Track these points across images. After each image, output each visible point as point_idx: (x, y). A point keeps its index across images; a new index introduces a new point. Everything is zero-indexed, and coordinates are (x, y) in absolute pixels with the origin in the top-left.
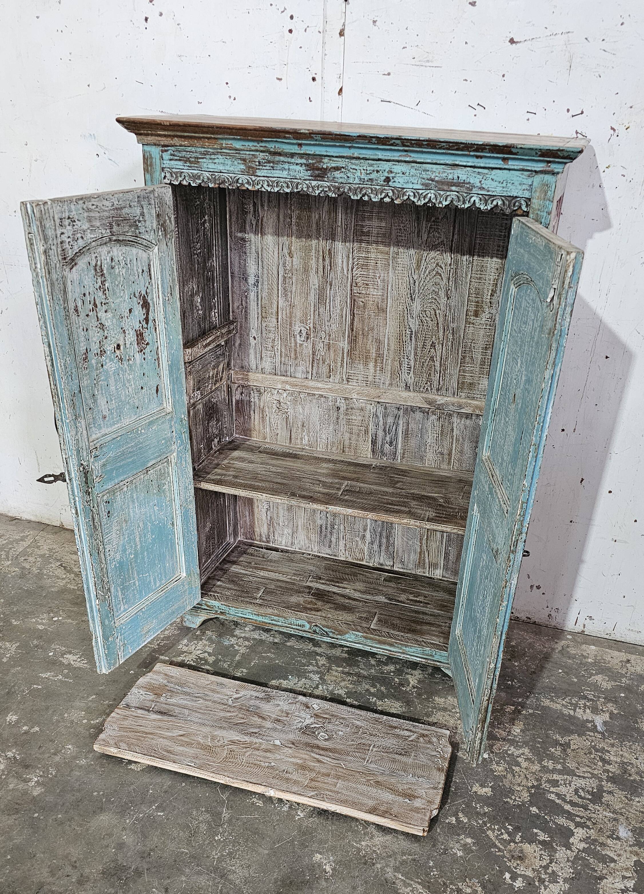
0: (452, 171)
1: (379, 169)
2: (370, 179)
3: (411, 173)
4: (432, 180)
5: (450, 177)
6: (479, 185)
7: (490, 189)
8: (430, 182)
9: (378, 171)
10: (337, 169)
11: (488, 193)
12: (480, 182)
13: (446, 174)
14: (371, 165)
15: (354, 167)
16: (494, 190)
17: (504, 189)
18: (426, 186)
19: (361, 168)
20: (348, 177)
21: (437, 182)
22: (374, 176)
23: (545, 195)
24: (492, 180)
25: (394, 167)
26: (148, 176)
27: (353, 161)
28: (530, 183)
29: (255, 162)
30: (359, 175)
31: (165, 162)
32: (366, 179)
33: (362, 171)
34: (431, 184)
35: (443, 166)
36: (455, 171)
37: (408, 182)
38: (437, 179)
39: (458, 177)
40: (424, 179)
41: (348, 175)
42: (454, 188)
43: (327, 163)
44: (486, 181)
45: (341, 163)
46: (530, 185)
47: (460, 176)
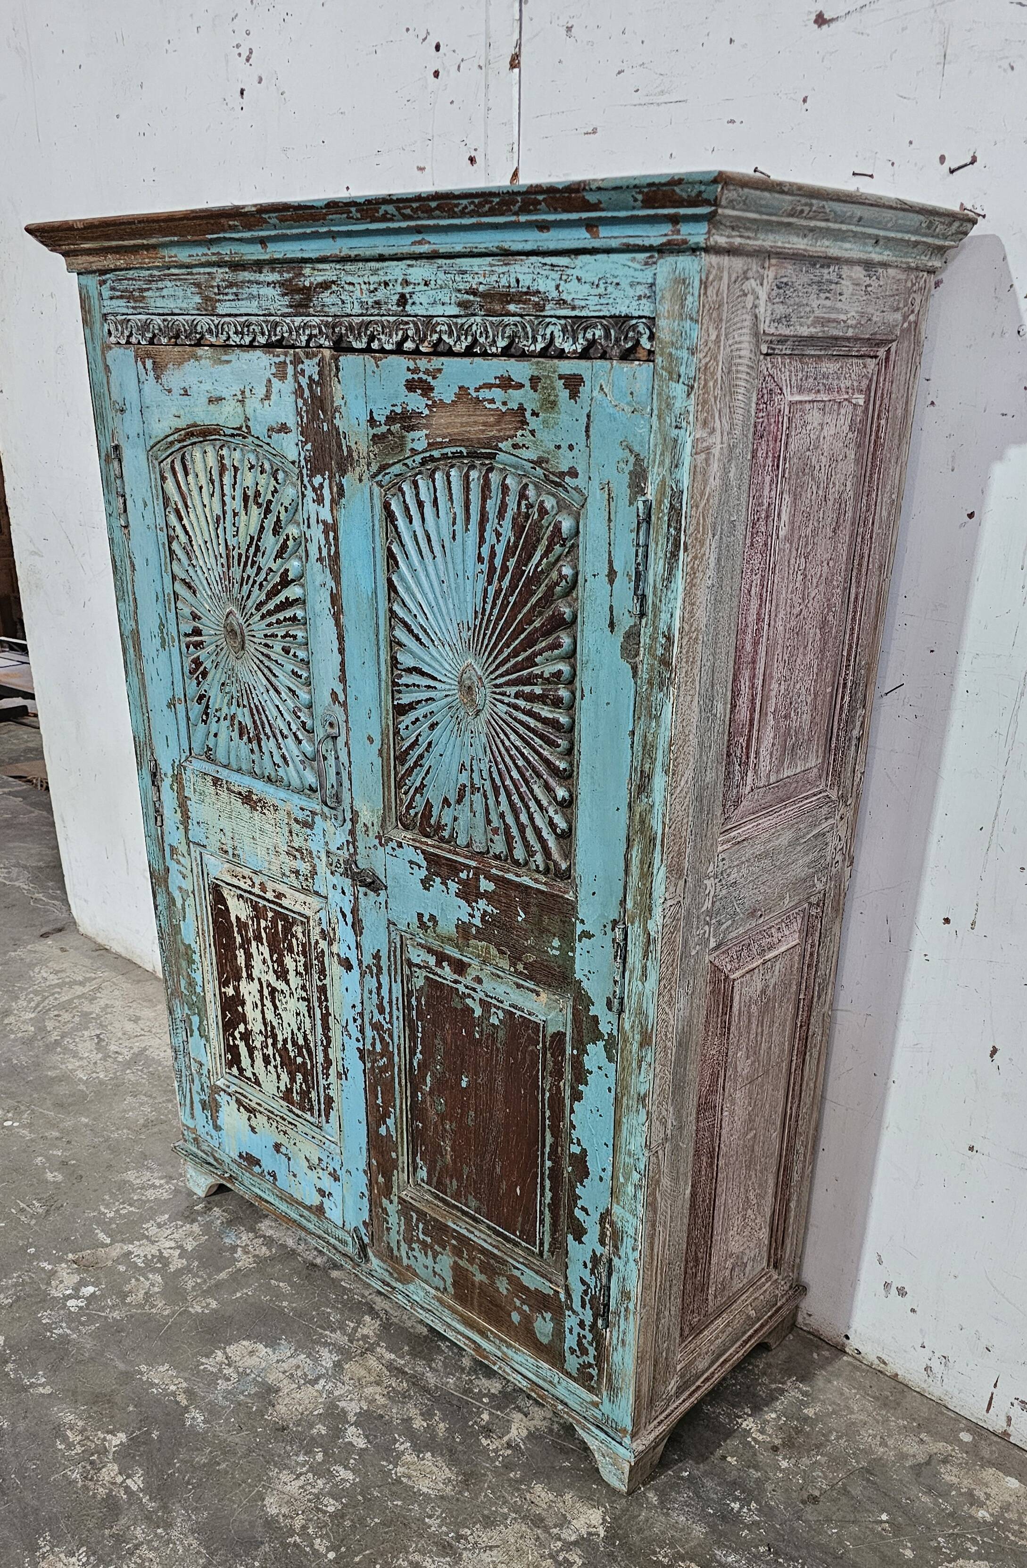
0: (505, 269)
1: (387, 279)
2: (377, 303)
3: (439, 282)
4: (474, 293)
5: (504, 282)
6: (555, 294)
7: (577, 303)
8: (471, 298)
9: (386, 284)
10: (325, 286)
11: (573, 313)
12: (557, 287)
13: (495, 278)
14: (375, 272)
15: (350, 279)
16: (583, 303)
17: (602, 301)
18: (466, 308)
19: (361, 280)
20: (343, 302)
21: (484, 295)
22: (380, 295)
23: (682, 306)
24: (579, 279)
25: (410, 270)
26: (88, 331)
27: (348, 267)
28: (650, 281)
29: (212, 287)
30: (359, 295)
31: (106, 303)
32: (370, 301)
33: (363, 286)
34: (472, 303)
35: (489, 259)
36: (511, 268)
37: (435, 303)
38: (481, 288)
39: (518, 281)
40: (459, 291)
41: (343, 297)
42: (512, 307)
43: (311, 277)
44: (568, 285)
45: (328, 273)
46: (652, 285)
47: (520, 277)
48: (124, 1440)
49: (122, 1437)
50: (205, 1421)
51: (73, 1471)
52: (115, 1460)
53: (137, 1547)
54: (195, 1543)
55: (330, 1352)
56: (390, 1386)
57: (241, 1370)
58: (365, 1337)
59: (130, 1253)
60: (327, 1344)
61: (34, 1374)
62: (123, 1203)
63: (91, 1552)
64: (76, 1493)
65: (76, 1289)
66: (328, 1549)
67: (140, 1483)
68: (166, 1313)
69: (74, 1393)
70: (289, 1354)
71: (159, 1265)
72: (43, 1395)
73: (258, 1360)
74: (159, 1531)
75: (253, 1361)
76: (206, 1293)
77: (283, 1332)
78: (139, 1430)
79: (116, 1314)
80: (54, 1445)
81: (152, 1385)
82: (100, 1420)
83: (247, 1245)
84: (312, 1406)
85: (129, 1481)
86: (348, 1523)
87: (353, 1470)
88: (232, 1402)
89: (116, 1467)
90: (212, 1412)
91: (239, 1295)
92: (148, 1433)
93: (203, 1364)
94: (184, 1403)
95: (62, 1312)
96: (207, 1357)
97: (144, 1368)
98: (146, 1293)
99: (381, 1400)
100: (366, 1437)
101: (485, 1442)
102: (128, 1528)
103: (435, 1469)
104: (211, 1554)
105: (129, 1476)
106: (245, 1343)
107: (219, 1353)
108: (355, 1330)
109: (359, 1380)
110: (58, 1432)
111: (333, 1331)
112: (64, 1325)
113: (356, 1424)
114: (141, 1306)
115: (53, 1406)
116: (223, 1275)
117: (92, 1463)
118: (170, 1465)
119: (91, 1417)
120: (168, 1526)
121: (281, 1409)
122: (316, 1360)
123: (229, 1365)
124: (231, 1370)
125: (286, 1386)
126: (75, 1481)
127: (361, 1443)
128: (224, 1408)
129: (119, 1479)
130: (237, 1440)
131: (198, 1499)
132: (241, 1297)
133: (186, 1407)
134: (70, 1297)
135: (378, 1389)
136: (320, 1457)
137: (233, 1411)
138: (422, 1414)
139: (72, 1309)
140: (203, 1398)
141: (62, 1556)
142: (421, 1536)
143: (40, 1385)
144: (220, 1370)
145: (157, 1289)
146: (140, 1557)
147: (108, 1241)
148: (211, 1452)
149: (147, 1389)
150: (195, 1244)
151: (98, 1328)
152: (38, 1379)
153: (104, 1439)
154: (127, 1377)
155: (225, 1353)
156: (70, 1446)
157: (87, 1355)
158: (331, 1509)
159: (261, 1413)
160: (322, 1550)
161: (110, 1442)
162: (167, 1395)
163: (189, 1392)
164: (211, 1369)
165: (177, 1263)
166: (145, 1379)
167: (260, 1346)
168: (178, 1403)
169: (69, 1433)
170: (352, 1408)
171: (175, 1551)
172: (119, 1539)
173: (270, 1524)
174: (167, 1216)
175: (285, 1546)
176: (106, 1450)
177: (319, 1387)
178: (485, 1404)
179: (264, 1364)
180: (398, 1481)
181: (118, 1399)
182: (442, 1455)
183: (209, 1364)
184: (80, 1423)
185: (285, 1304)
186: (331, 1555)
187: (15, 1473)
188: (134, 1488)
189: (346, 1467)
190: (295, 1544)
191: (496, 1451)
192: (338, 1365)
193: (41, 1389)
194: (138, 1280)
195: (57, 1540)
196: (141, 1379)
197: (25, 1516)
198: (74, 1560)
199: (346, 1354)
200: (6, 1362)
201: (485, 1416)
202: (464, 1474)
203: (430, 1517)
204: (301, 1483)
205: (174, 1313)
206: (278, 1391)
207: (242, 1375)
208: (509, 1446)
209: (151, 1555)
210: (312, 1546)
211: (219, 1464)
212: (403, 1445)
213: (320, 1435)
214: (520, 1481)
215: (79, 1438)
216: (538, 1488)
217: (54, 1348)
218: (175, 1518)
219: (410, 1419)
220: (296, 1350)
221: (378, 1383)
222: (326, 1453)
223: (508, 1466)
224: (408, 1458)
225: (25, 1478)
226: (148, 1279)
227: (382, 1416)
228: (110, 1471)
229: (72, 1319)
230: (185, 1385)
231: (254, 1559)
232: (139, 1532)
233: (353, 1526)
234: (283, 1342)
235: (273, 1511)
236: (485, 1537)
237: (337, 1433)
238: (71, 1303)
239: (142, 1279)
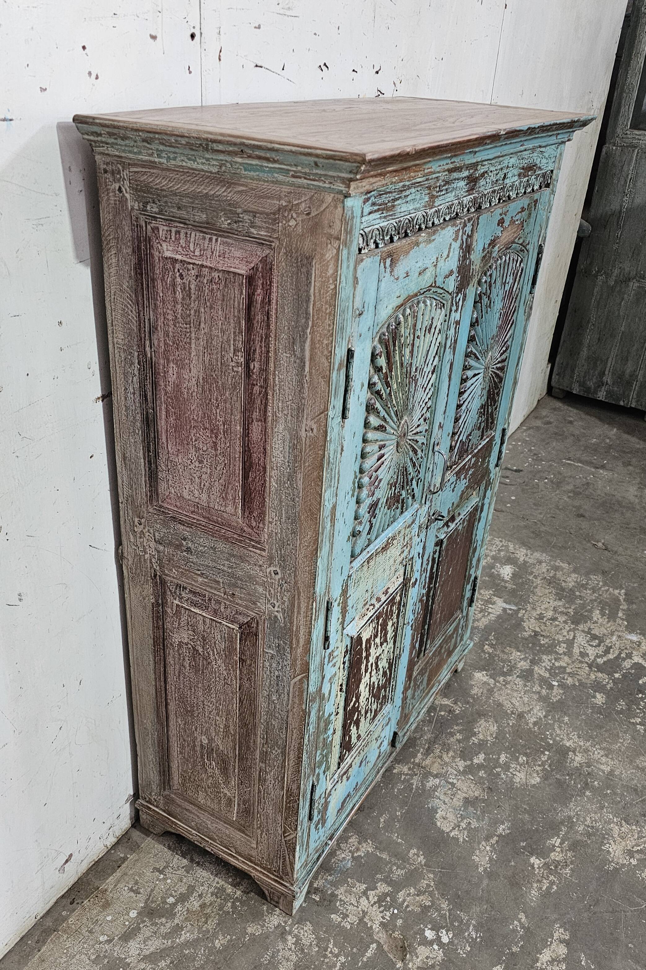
48: (534, 857)
49: (533, 860)
50: (503, 823)
51: (566, 874)
52: (548, 856)
53: (588, 826)
54: (572, 804)
55: (428, 782)
56: (440, 752)
57: (459, 819)
58: (409, 769)
59: (382, 924)
60: (423, 785)
61: (514, 931)
62: (325, 956)
63: (602, 844)
64: (577, 866)
65: (431, 943)
66: (545, 755)
67: (555, 839)
68: (432, 876)
69: (516, 899)
70: (438, 800)
71: (388, 899)
72: (526, 917)
73: (448, 814)
74: (575, 820)
75: (451, 816)
76: (405, 859)
77: (424, 807)
78: (524, 853)
79: (444, 905)
80: (556, 892)
81: (491, 859)
82: (528, 876)
83: (350, 851)
84: (469, 781)
85: (557, 845)
86: (528, 751)
87: (499, 755)
88: (484, 816)
89: (552, 854)
90: (495, 823)
91: (400, 840)
92: (524, 848)
93: (464, 839)
94: (496, 838)
95: (456, 941)
96: (458, 839)
97: (481, 869)
98: (418, 895)
99: (451, 753)
100: (477, 755)
101: (457, 712)
102: (581, 834)
103: (482, 727)
104: (573, 796)
105: (554, 846)
106: (439, 824)
107: (452, 834)
108: (407, 774)
109: (441, 765)
110: (547, 894)
111: (412, 784)
112: (466, 934)
113: (471, 760)
114: (431, 894)
115: (531, 907)
116: (384, 856)
117: (556, 867)
118: (537, 830)
119: (528, 882)
120: (570, 818)
121: (476, 794)
122: (437, 787)
123: (459, 826)
124: (462, 824)
125: (461, 795)
126: (571, 869)
127: (482, 756)
128: (490, 819)
129: (558, 849)
130: (507, 805)
131: (549, 810)
132: (402, 839)
133: (497, 836)
134: (441, 945)
135: (445, 756)
136: (499, 770)
137: (490, 814)
138: (453, 736)
139: (451, 936)
140: (489, 830)
141: (612, 856)
142: (520, 725)
143: (519, 921)
144: (464, 829)
145: (412, 890)
146: (592, 823)
147: (374, 946)
148: (520, 814)
149: (496, 861)
150: (358, 884)
151: (461, 911)
152: (516, 926)
153: (539, 868)
154: (491, 875)
155: (451, 831)
156: (552, 883)
157: (485, 907)
158: (525, 758)
159: (484, 801)
160: (546, 757)
161: (539, 865)
162: (494, 849)
163: (487, 838)
164: (466, 834)
165: (383, 888)
166: (488, 865)
167: (438, 816)
168: (497, 842)
169: (544, 888)
170: (461, 764)
171: (580, 810)
172: (589, 835)
173: (545, 778)
174: (332, 916)
175: (552, 770)
176: (545, 864)
177: (455, 781)
178: (435, 714)
179: (450, 810)
180: (496, 738)
181: (510, 873)
182: (473, 725)
183: (462, 836)
184: (535, 885)
185: (398, 813)
186: (547, 753)
187: (584, 902)
188: (559, 840)
189: (499, 758)
190: (550, 766)
191: (461, 708)
192: (436, 776)
193: (523, 920)
194: (407, 906)
195: (606, 861)
196: (489, 867)
197: (603, 883)
198: (610, 849)
199: (427, 775)
200: (513, 954)
201: (443, 713)
202: (480, 716)
203: (509, 724)
204: (517, 773)
205: (430, 872)
206: (466, 798)
207: (463, 818)
208: (455, 703)
209: (588, 819)
210: (547, 761)
211: (525, 809)
212: (475, 740)
213: (485, 773)
214: (474, 698)
215: (545, 881)
216: (473, 692)
217: (489, 929)
218: (565, 817)
219: (457, 740)
220: (433, 798)
221: (441, 757)
222: (495, 768)
223: (468, 703)
224: (481, 737)
225: (583, 896)
226: (404, 901)
227: (461, 751)
228: (556, 856)
229: (459, 933)
230: (483, 843)
231: (566, 779)
232: (581, 828)
233: (529, 748)
234: (430, 806)
235: (538, 780)
236: (507, 705)
237: (480, 767)
238: (445, 940)
239: (405, 904)
